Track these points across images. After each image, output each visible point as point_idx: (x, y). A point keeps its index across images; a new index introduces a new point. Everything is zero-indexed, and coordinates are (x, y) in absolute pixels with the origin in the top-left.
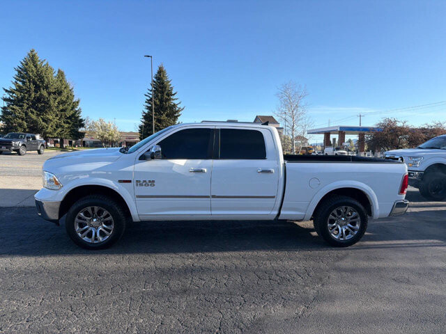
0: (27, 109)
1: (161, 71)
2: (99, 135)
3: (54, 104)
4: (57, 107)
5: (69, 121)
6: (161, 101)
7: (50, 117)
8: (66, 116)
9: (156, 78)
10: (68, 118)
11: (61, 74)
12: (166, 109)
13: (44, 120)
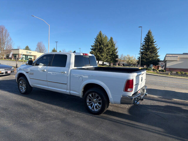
0: (97, 52)
1: (149, 33)
2: (127, 61)
3: (105, 50)
4: (106, 51)
5: (111, 56)
6: (148, 46)
7: (103, 55)
8: (109, 54)
9: (147, 36)
10: (111, 55)
11: (111, 39)
12: (150, 49)
13: (101, 56)
